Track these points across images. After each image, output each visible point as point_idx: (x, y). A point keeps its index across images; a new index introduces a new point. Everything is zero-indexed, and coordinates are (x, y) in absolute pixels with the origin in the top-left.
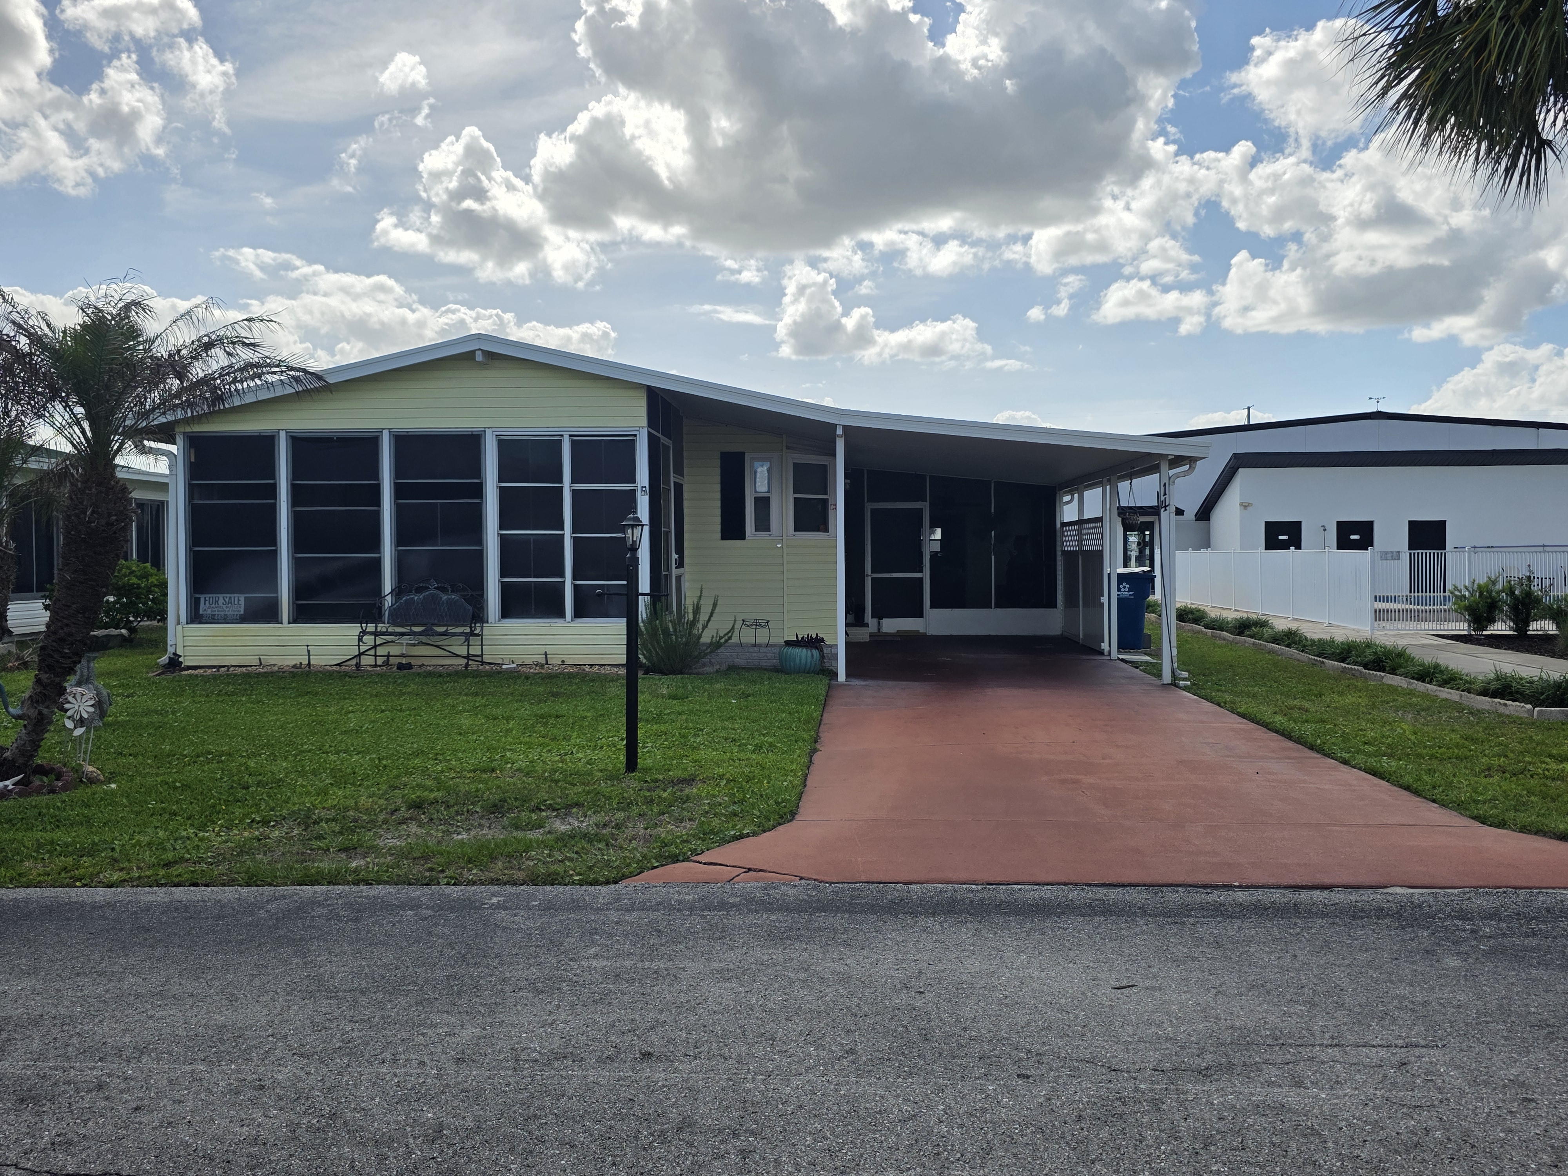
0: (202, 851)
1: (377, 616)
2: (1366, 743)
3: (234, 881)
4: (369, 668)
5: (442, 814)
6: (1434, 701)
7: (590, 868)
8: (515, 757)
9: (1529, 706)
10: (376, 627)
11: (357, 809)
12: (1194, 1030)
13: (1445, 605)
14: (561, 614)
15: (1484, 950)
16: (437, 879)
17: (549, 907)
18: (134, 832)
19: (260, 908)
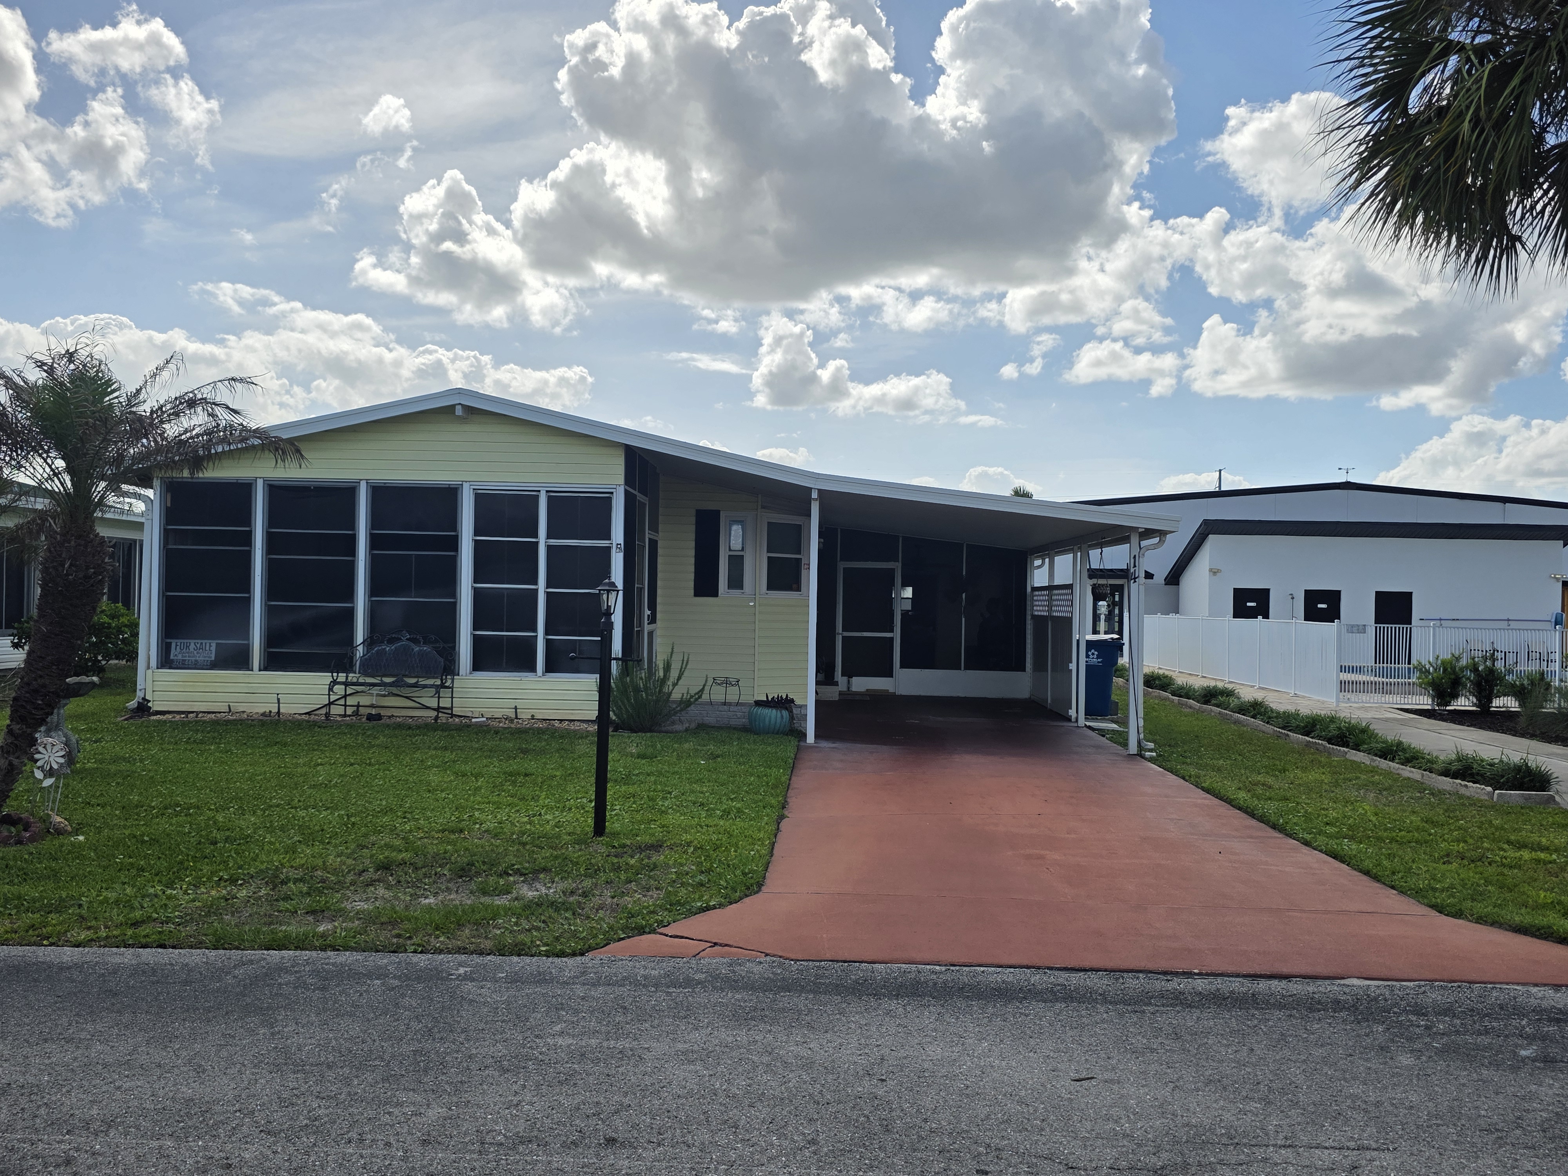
0: (170, 910)
1: (348, 666)
2: (1328, 824)
3: (201, 943)
4: (339, 719)
5: (410, 877)
6: (1396, 780)
7: (557, 939)
8: (483, 817)
9: (1489, 789)
10: (347, 677)
11: (325, 868)
12: (1151, 1127)
13: (1409, 678)
14: (532, 668)
15: (1437, 1048)
16: (404, 946)
17: (515, 980)
18: (102, 888)
19: (227, 973)
